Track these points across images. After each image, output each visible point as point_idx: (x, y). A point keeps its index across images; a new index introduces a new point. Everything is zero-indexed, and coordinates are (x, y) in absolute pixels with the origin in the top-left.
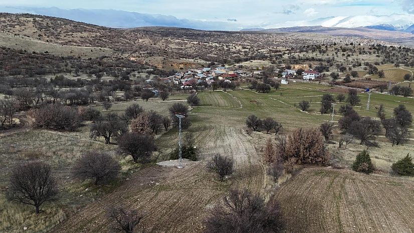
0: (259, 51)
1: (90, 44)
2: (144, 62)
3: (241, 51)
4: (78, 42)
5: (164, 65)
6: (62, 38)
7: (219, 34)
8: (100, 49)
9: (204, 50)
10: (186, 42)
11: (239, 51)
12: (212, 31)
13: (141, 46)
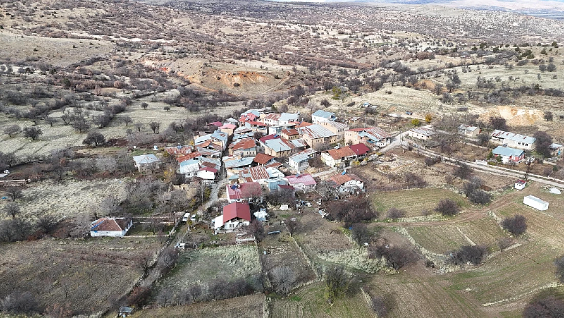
0: (366, 38)
1: (84, 30)
2: (169, 70)
3: (337, 39)
4: (64, 26)
5: (205, 78)
6: (36, 19)
7: (299, 6)
8: (91, 44)
9: (277, 37)
10: (248, 23)
11: (334, 40)
12: (289, 3)
13: (174, 31)
